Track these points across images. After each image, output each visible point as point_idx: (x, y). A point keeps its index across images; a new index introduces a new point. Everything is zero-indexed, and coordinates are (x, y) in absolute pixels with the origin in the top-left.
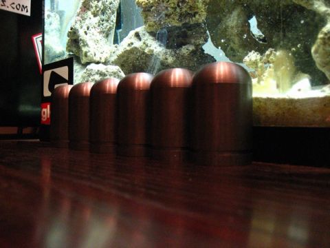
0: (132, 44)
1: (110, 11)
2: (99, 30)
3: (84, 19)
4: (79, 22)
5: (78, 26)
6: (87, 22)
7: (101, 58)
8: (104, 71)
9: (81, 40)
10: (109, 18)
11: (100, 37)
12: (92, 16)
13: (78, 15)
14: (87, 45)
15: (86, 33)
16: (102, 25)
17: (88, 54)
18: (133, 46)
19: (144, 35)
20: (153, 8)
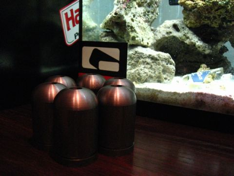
0: (171, 33)
1: (156, 6)
2: (144, 19)
3: (129, 8)
4: (124, 9)
5: (123, 13)
6: (133, 10)
7: (148, 43)
8: (156, 56)
9: (129, 26)
10: (155, 10)
11: (146, 25)
12: (137, 6)
13: (123, 3)
14: (135, 31)
15: (132, 20)
16: (148, 15)
17: (137, 39)
18: (171, 35)
19: (183, 28)
20: (195, 9)
